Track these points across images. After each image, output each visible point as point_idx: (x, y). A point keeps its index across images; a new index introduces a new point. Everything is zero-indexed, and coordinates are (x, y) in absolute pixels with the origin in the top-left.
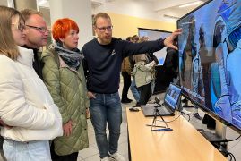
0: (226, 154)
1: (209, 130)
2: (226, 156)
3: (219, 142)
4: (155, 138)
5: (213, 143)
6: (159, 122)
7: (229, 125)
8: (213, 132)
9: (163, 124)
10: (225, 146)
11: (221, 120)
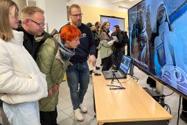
0: (163, 105)
1: (151, 88)
2: (163, 107)
3: (158, 97)
4: (113, 95)
5: (154, 97)
6: (116, 83)
7: (165, 84)
8: (154, 90)
9: (119, 85)
10: (163, 100)
11: (160, 81)
